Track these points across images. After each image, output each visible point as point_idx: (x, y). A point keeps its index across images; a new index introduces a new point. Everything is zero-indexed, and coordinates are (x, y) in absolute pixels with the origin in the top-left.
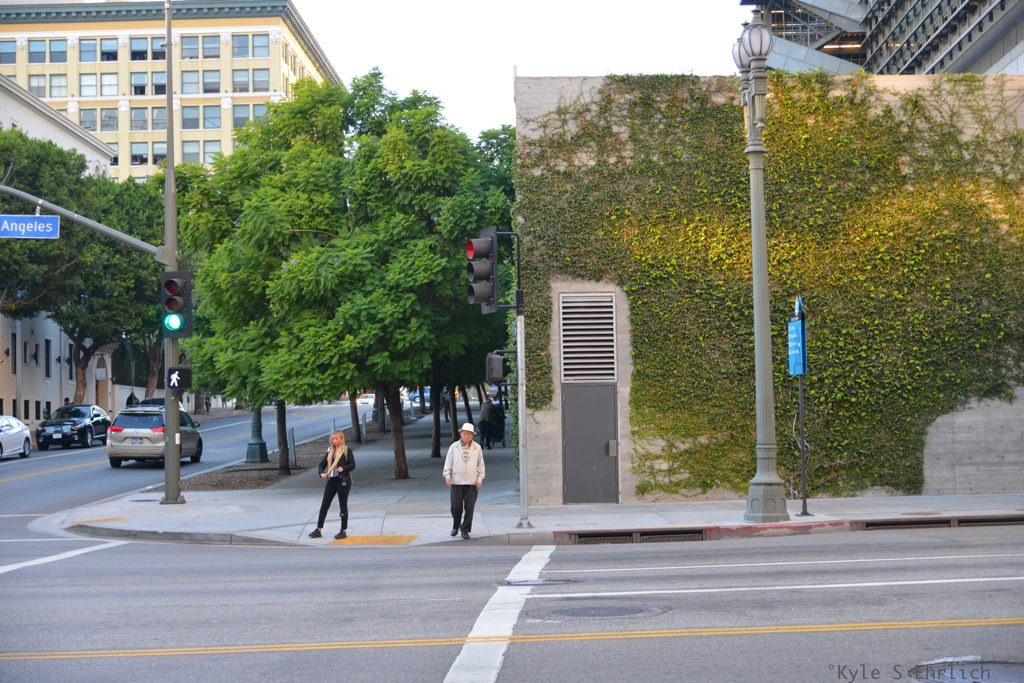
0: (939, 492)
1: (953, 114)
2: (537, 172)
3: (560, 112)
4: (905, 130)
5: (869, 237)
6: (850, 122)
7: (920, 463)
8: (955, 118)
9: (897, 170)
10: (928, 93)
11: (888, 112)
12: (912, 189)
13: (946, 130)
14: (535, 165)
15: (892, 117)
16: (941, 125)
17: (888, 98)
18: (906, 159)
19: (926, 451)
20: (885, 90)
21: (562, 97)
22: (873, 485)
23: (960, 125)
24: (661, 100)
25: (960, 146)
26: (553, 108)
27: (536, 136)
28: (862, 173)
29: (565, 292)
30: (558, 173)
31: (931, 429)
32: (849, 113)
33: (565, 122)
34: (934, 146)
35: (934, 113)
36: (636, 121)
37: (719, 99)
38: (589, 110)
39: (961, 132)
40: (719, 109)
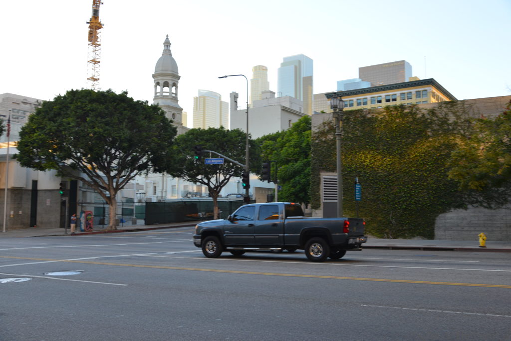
0: (440, 239)
1: (446, 114)
2: (317, 141)
3: (324, 124)
4: (429, 121)
5: (416, 156)
6: (411, 120)
7: (434, 229)
8: (447, 116)
9: (426, 134)
10: (437, 108)
11: (423, 115)
12: (431, 140)
13: (443, 119)
14: (316, 140)
15: (425, 117)
16: (442, 118)
17: (423, 111)
18: (430, 130)
19: (436, 225)
20: (422, 109)
21: (324, 119)
22: (417, 236)
23: (448, 118)
24: (352, 118)
25: (448, 125)
26: (322, 123)
27: (317, 131)
28: (414, 136)
29: (325, 176)
30: (322, 141)
31: (437, 218)
32: (411, 117)
33: (325, 126)
34: (439, 125)
35: (439, 114)
36: (345, 125)
37: (369, 116)
38: (331, 123)
39: (448, 120)
40: (369, 119)
